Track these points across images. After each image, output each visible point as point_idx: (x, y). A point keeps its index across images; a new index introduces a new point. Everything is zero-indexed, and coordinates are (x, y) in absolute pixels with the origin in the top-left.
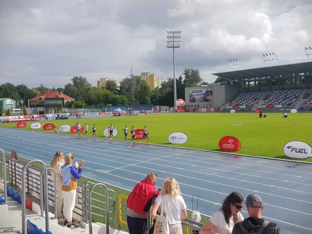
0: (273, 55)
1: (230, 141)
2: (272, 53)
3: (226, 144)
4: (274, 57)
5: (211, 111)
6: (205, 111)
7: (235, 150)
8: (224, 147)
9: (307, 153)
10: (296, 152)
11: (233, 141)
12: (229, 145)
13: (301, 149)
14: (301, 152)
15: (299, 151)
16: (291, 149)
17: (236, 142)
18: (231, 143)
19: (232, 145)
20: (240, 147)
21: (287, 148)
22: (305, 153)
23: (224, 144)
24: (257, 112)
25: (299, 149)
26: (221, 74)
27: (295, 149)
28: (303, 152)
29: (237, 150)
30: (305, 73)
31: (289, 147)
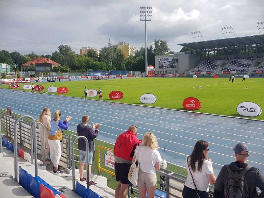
0: (230, 28)
1: (192, 101)
2: (229, 27)
3: (189, 104)
4: (231, 30)
5: (176, 76)
6: (172, 76)
7: (196, 109)
8: (187, 106)
9: (257, 112)
10: (247, 111)
11: (194, 101)
12: (191, 105)
13: (252, 109)
14: (252, 111)
15: (250, 110)
16: (243, 108)
17: (197, 102)
18: (193, 103)
19: (194, 105)
20: (200, 106)
21: (240, 107)
22: (255, 112)
23: (187, 104)
24: (215, 77)
25: (250, 109)
26: (185, 45)
27: (247, 109)
28: (254, 111)
29: (198, 109)
30: (257, 44)
31: (242, 107)
